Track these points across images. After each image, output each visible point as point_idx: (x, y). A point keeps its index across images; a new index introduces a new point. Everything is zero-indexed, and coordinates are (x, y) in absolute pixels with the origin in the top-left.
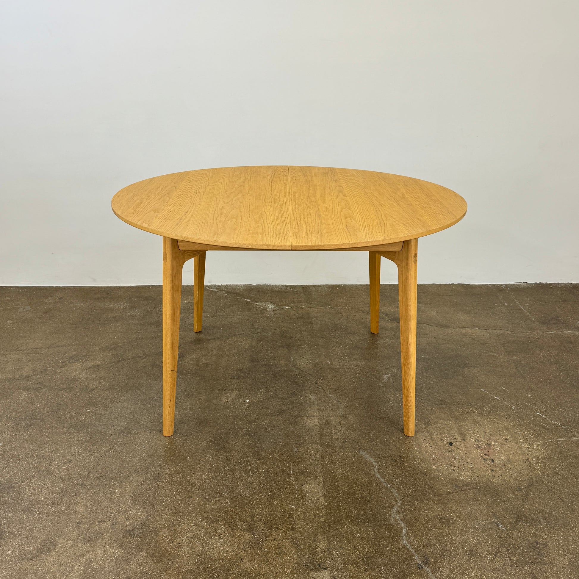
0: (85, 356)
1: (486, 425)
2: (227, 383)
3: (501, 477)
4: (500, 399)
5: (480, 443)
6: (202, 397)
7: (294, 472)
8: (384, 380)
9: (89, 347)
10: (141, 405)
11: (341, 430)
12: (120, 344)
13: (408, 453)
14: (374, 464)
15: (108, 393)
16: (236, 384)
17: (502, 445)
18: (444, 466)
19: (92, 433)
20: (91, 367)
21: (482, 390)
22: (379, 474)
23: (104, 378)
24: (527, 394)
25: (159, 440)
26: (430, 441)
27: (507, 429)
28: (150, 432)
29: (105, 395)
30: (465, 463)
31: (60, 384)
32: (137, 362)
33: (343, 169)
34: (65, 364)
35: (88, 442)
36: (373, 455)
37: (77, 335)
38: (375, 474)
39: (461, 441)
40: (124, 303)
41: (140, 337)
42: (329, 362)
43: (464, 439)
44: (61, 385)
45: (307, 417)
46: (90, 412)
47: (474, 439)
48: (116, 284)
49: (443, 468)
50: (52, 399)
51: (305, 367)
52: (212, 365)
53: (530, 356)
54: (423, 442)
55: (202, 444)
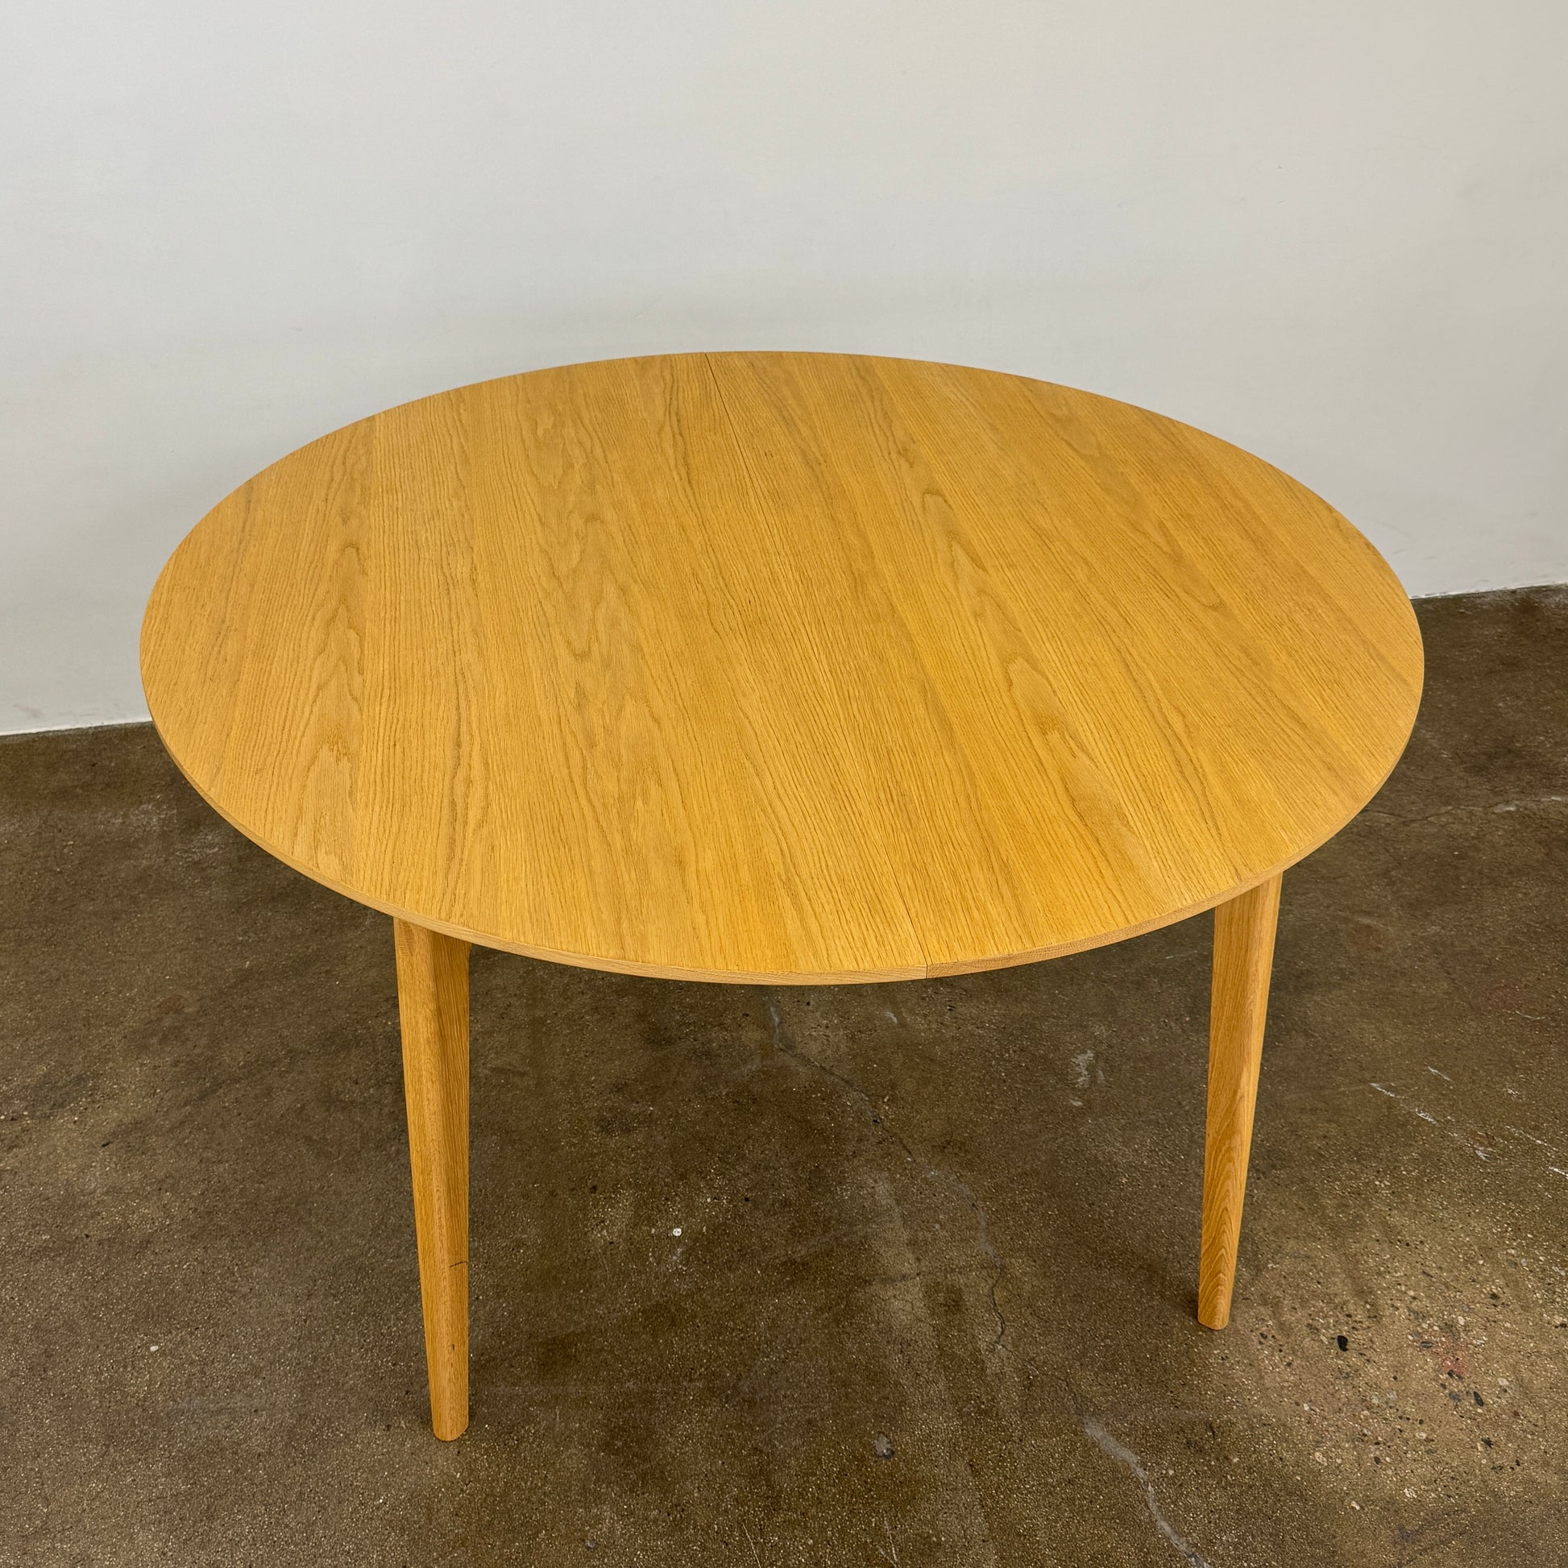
0: (80, 1079)
1: (1422, 1242)
2: (593, 1155)
3: (1518, 1469)
4: (1434, 1118)
5: (1425, 1326)
6: (524, 1231)
7: (901, 1551)
8: (1081, 1079)
9: (84, 1032)
10: (326, 1296)
11: (1002, 1333)
12: (191, 1010)
13: (1228, 1408)
14: (1140, 1472)
15: (199, 1252)
16: (622, 1156)
17: (1489, 1325)
18: (1347, 1445)
19: (191, 1458)
20: (114, 1134)
21: (1374, 1085)
22: (1165, 1520)
23: (170, 1181)
24: (1505, 1086)
25: (427, 1458)
26: (1281, 1339)
27: (1487, 1251)
28: (388, 1427)
29: (194, 1266)
30: (1405, 1425)
31: (26, 1227)
32: (269, 1092)
33: (897, 361)
34: (23, 1131)
35: (188, 1500)
36: (1128, 1436)
37: (32, 979)
38: (1153, 1523)
39: (1367, 1323)
40: (158, 805)
41: (250, 969)
42: (892, 1016)
43: (1375, 1316)
44: (30, 1234)
45: (884, 1281)
46: (162, 1352)
47: (1403, 1313)
48: (112, 718)
49: (1345, 1456)
50: (13, 1307)
51: (823, 1050)
52: (523, 1075)
53: (1472, 916)
54: (1259, 1347)
55: (574, 1459)
